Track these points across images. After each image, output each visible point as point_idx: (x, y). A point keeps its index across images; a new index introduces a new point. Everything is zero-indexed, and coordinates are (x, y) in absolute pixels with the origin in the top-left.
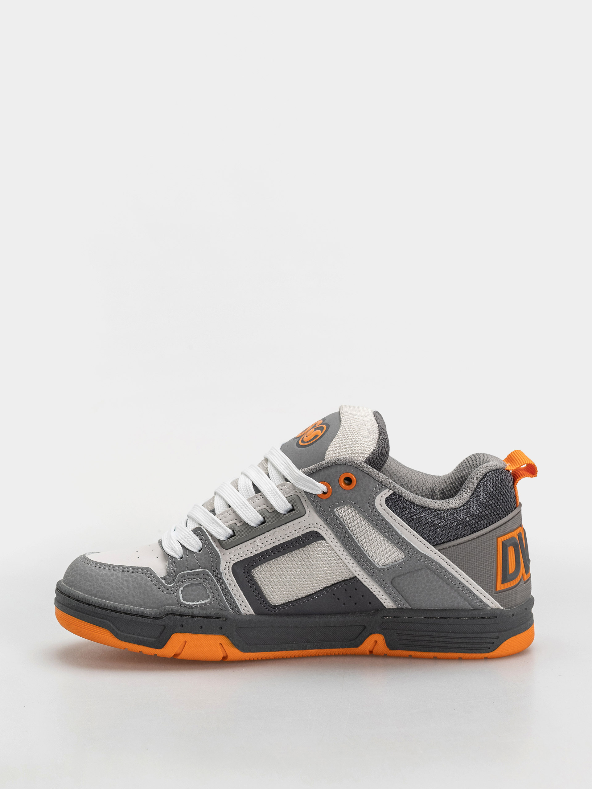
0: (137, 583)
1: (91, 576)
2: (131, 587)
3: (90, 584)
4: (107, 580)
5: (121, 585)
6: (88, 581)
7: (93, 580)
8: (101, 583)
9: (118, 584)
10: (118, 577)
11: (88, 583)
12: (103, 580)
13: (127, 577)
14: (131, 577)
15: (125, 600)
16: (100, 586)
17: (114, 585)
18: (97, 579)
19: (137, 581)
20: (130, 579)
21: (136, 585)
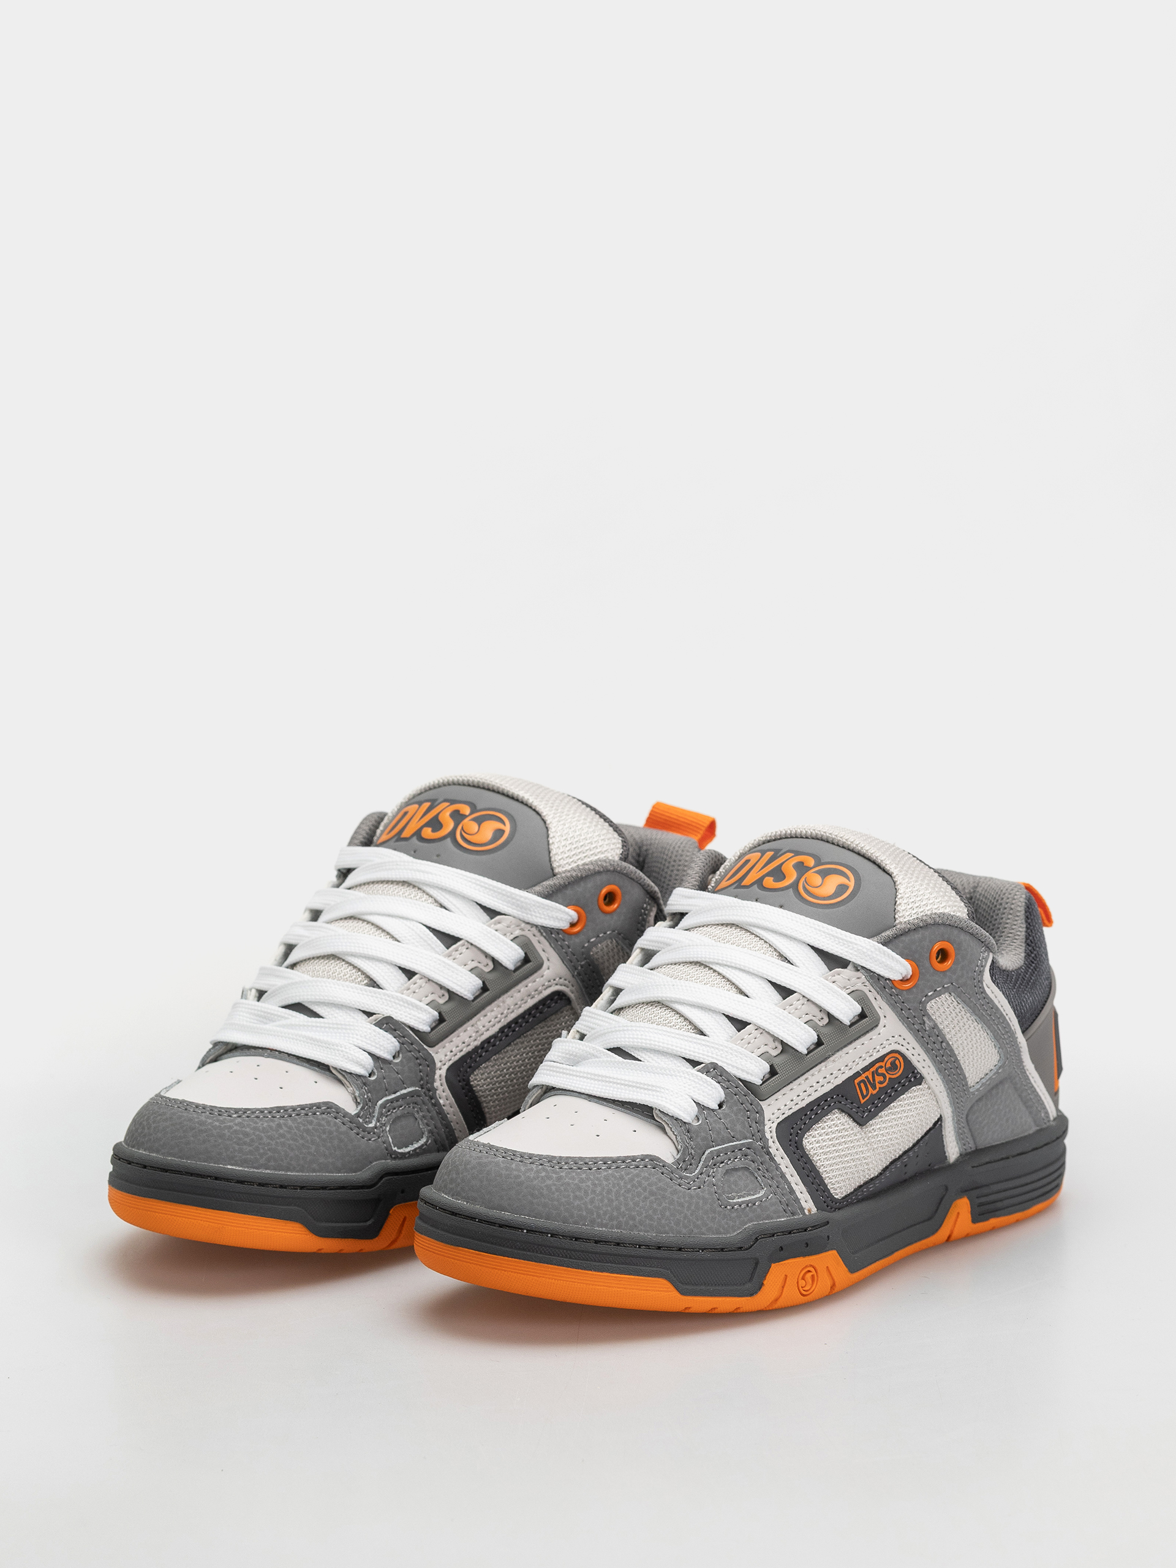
0: (324, 1133)
1: (246, 1135)
2: (318, 1140)
3: (251, 1148)
4: (277, 1136)
5: (301, 1142)
6: (245, 1143)
7: (252, 1140)
8: (269, 1144)
9: (297, 1139)
10: (290, 1128)
11: (246, 1148)
12: (271, 1138)
13: (304, 1125)
14: (311, 1123)
15: (315, 1165)
16: (269, 1150)
17: (291, 1142)
18: (261, 1139)
19: (322, 1128)
20: (310, 1127)
21: (324, 1136)
